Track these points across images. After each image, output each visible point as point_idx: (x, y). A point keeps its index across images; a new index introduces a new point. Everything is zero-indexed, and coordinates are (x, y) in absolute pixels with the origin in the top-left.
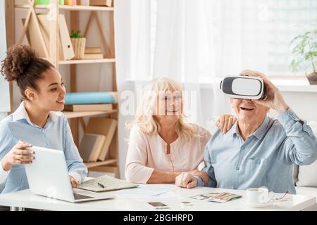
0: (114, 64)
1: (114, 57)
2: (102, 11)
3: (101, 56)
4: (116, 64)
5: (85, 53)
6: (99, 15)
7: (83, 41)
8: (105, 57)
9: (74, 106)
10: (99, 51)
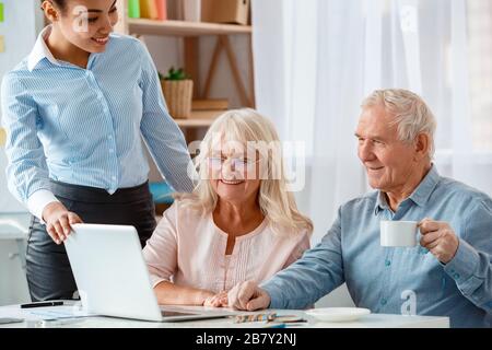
10: (224, 105)
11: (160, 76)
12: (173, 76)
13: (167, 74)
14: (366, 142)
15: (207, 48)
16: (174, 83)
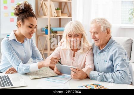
0: (71, 18)
1: (71, 17)
2: (68, 2)
3: (67, 16)
4: (72, 19)
5: (61, 15)
6: (67, 3)
7: (60, 11)
8: (68, 17)
9: (58, 32)
10: (66, 14)
11: (56, 9)
12: (58, 9)
13: (57, 9)
14: (93, 34)
15: (63, 5)
16: (58, 10)
